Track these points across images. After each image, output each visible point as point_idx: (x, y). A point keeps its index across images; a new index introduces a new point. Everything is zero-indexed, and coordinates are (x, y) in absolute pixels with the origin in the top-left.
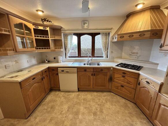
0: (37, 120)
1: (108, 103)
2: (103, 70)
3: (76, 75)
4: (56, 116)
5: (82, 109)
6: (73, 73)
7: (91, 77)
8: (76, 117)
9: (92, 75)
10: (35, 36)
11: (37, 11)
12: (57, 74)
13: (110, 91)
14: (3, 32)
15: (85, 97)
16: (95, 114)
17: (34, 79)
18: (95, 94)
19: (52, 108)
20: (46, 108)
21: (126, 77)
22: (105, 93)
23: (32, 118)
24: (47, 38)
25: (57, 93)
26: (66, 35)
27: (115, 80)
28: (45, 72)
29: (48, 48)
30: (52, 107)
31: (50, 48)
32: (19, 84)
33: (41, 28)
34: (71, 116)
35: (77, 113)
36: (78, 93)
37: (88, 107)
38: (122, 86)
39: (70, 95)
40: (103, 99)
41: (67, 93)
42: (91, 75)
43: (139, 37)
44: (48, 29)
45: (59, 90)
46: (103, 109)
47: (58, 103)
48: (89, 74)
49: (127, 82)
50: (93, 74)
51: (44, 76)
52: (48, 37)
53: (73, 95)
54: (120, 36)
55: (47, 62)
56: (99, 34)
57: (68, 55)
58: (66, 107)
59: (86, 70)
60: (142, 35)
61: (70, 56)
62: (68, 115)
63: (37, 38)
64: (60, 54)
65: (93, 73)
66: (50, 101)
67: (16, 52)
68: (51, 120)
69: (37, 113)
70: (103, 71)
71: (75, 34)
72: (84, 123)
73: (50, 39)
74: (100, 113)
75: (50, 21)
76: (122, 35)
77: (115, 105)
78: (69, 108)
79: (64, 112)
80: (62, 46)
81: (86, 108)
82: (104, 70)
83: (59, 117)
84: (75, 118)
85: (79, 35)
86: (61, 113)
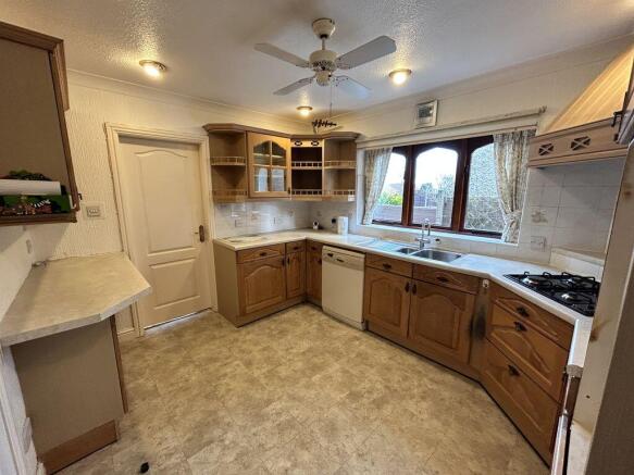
0: (248, 337)
1: (424, 405)
2: (445, 280)
3: (359, 276)
4: (275, 348)
5: (335, 368)
6: (352, 266)
7: (405, 295)
8: (308, 372)
9: (407, 289)
10: (293, 165)
11: (299, 108)
12: (320, 262)
13: (479, 383)
14: (236, 164)
15: (369, 351)
16: (354, 396)
17: (263, 254)
18: (412, 360)
19: (281, 332)
20: (273, 327)
21: (530, 333)
22: (449, 378)
23: (244, 331)
24: (318, 168)
25: (314, 312)
26: (370, 156)
27: (493, 334)
28: (296, 248)
29: (315, 193)
30: (283, 333)
31: (321, 193)
32: (234, 254)
33: (307, 144)
34: (300, 365)
35: (315, 369)
36: (358, 334)
37: (352, 375)
38: (514, 372)
39: (338, 328)
40: (420, 385)
41: (333, 322)
42: (404, 286)
43: (571, 152)
44: (322, 144)
45: (320, 308)
46: (388, 402)
47: (299, 331)
48: (398, 283)
49: (531, 356)
50: (411, 286)
51: (290, 256)
52: (321, 165)
53: (344, 331)
54: (539, 146)
55: (316, 227)
56: (487, 140)
57: (371, 216)
58: (305, 345)
59: (389, 267)
60: (579, 144)
61: (378, 218)
62: (296, 359)
63: (296, 168)
64: (347, 209)
65: (409, 281)
66: (288, 321)
67: (249, 197)
68: (264, 349)
69: (255, 327)
70: (448, 285)
71: (397, 150)
72: (313, 392)
73: (323, 168)
74: (370, 403)
75: (331, 124)
76: (548, 139)
77: (446, 423)
78: (310, 350)
79: (294, 351)
80: (354, 187)
81: (345, 372)
82: (454, 283)
83: (280, 353)
84: (303, 372)
85: (411, 152)
86: (287, 350)
